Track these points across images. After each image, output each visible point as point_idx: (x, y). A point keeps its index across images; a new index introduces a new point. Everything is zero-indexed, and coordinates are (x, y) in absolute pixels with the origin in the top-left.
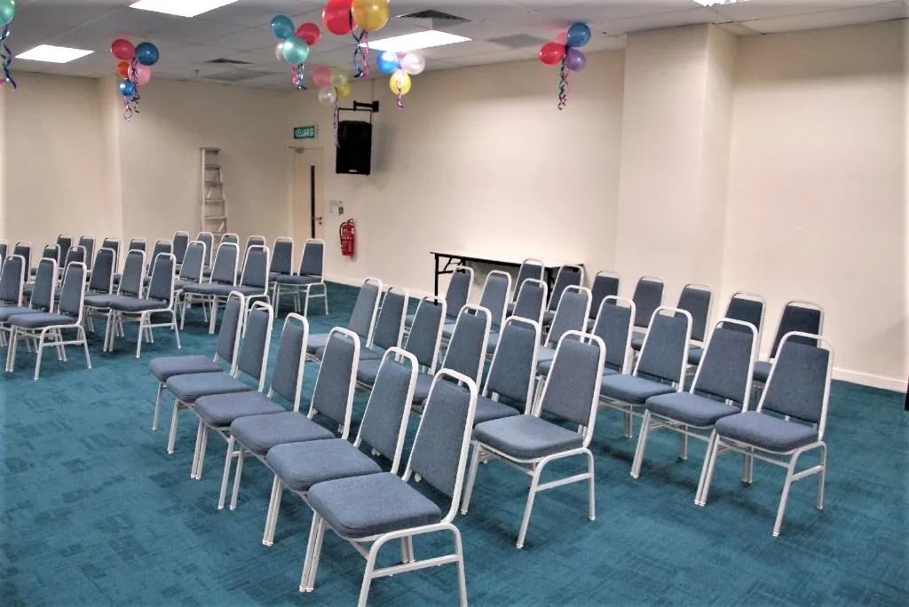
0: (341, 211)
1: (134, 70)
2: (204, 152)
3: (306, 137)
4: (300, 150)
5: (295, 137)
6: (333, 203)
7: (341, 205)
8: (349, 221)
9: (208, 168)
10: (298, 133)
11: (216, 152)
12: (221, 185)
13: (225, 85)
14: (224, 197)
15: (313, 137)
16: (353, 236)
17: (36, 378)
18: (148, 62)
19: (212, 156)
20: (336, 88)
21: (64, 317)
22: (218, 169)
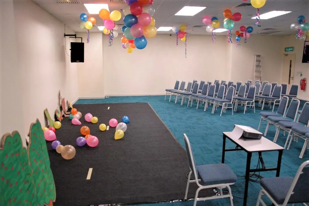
0: (301, 75)
1: (246, 34)
2: (256, 56)
3: (289, 51)
4: (287, 55)
5: (285, 51)
6: (298, 73)
7: (301, 73)
8: (304, 79)
9: (257, 61)
10: (287, 50)
11: (259, 56)
12: (260, 66)
13: (264, 35)
14: (261, 70)
15: (292, 51)
16: (305, 83)
17: (221, 116)
18: (250, 32)
19: (258, 57)
20: (306, 35)
21: (229, 101)
22: (260, 61)
